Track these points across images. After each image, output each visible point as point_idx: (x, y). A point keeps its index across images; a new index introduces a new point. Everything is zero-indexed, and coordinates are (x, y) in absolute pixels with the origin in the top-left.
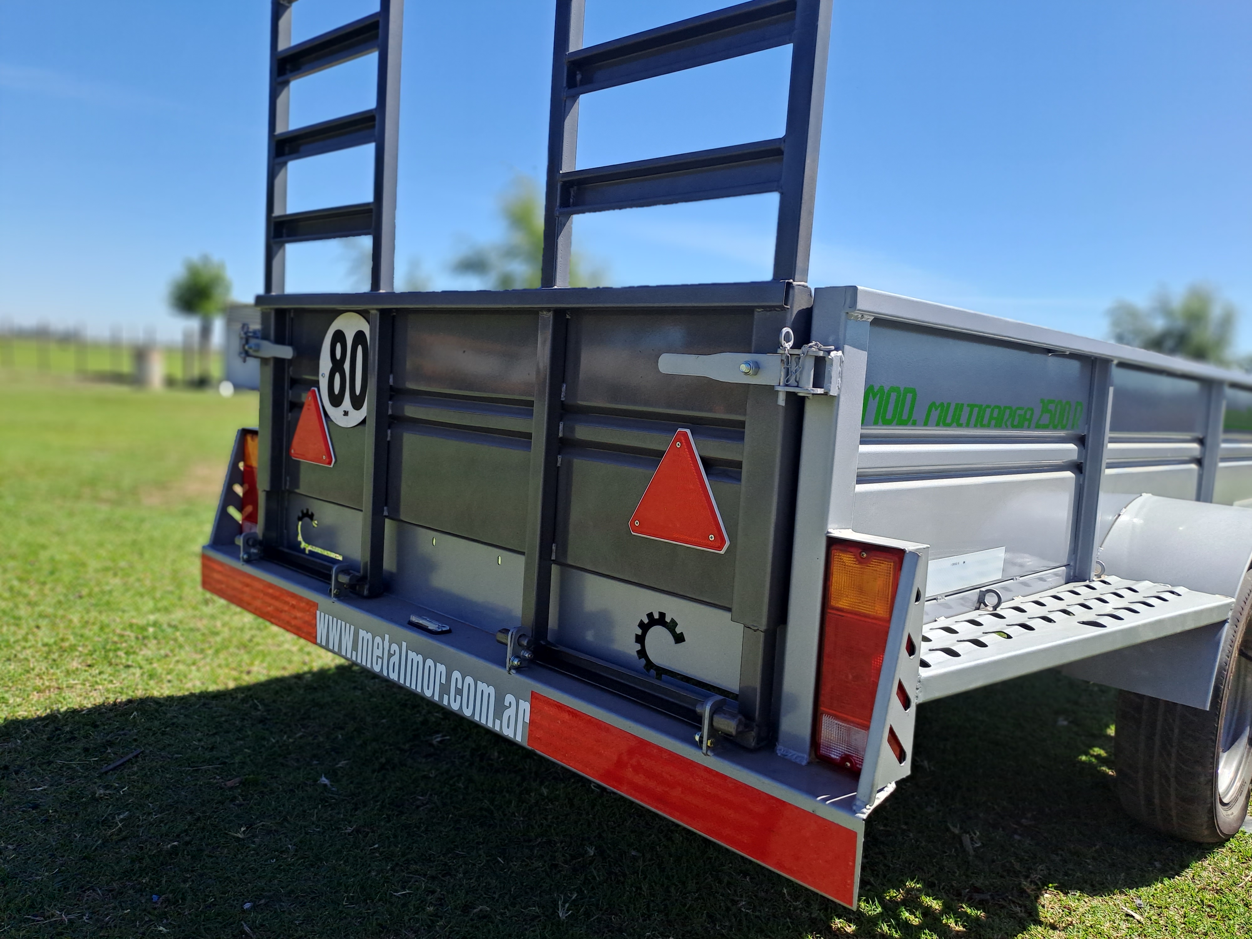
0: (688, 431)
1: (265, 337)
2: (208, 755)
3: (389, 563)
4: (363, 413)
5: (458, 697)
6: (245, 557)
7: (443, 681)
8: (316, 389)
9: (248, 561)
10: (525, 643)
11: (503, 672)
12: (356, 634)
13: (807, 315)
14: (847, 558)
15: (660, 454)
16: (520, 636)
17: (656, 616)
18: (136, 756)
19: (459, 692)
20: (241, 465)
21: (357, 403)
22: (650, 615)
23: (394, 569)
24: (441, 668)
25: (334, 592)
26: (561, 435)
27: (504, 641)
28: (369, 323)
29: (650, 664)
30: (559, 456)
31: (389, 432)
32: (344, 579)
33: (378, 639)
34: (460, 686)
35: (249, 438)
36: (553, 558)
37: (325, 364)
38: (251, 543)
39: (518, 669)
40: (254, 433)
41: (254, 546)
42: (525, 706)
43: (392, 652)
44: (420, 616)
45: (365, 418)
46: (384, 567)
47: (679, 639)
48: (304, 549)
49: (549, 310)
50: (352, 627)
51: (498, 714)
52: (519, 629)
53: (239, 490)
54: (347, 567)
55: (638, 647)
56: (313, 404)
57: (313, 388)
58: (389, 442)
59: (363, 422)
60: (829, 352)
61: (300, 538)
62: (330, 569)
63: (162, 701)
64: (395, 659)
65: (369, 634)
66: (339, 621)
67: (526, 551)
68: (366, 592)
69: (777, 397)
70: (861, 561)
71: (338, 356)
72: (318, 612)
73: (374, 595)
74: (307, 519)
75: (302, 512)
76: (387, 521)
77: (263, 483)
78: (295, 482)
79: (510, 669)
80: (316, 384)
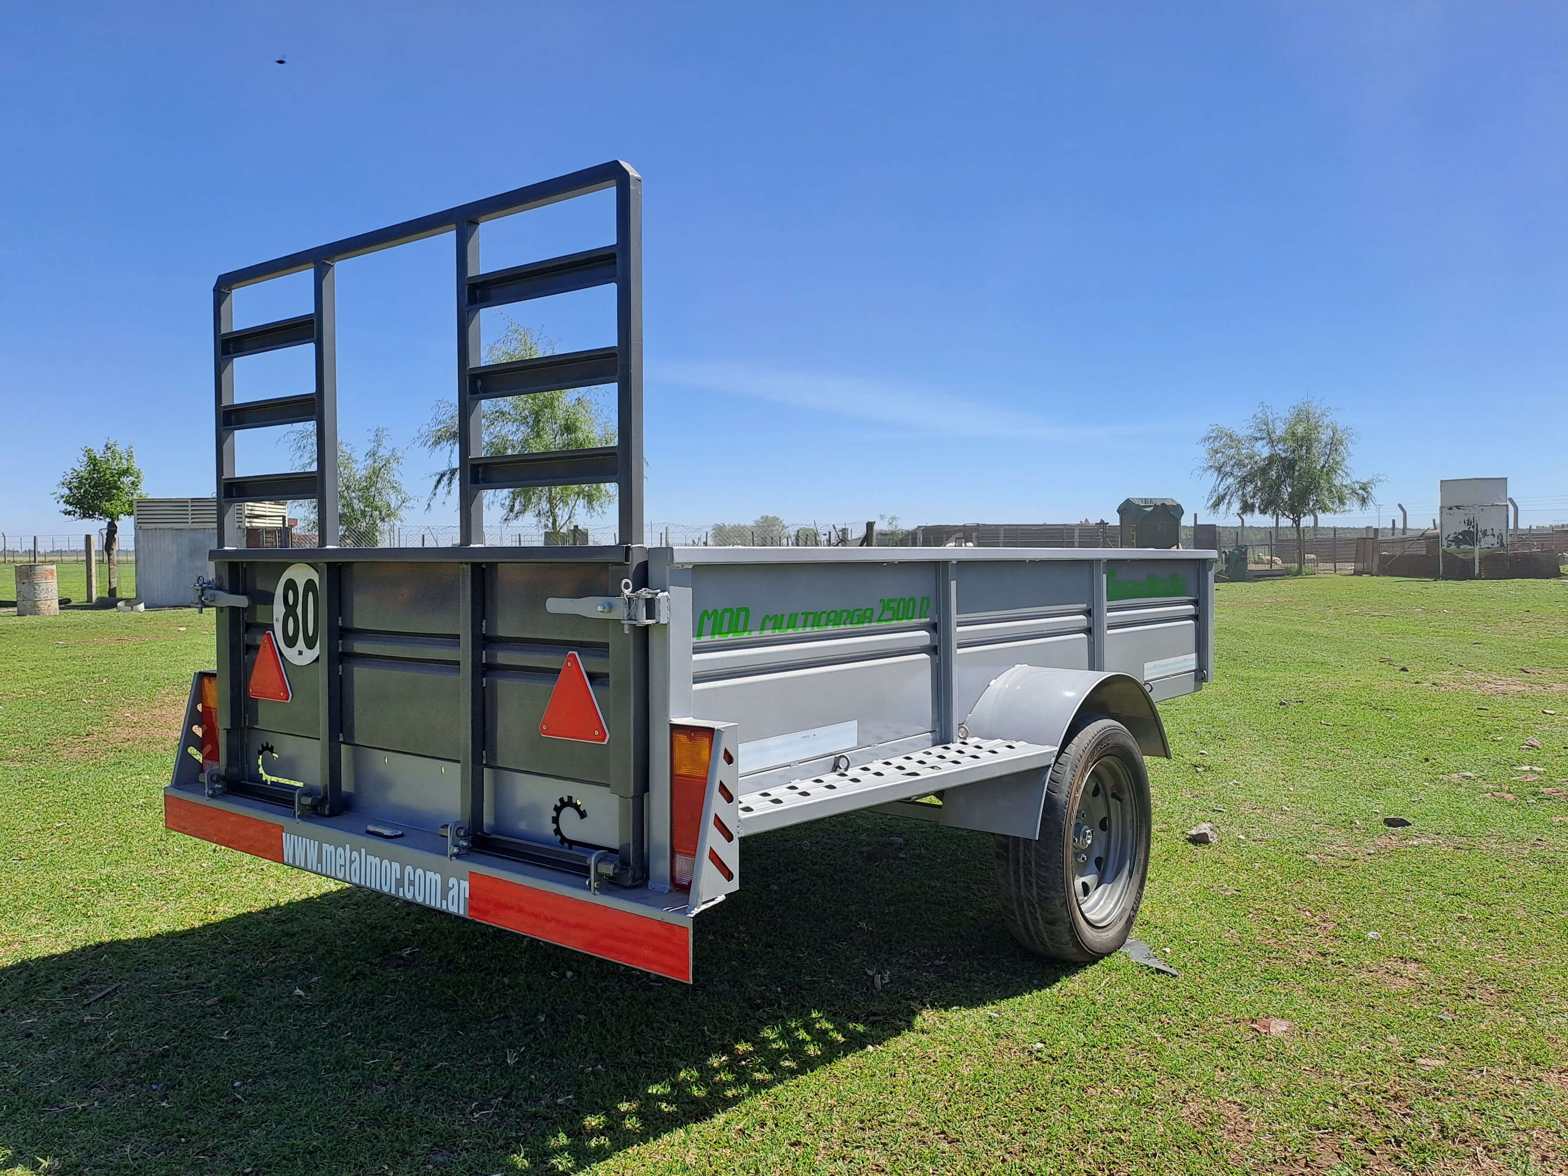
0: (576, 653)
1: (220, 588)
2: (184, 983)
3: (346, 786)
4: (316, 652)
5: (412, 888)
6: (210, 792)
7: (398, 877)
8: (271, 632)
9: (212, 796)
10: (462, 834)
11: (447, 859)
12: (320, 848)
13: (644, 567)
14: (682, 738)
15: (557, 671)
16: (458, 829)
17: (566, 800)
18: (115, 989)
19: (412, 883)
20: (200, 707)
21: (310, 644)
22: (562, 800)
23: (352, 791)
24: (396, 866)
25: (298, 813)
26: (484, 661)
27: (446, 835)
28: (317, 572)
29: (564, 840)
30: (484, 679)
31: (340, 667)
32: (307, 801)
33: (340, 850)
34: (412, 878)
35: (206, 681)
36: (484, 762)
37: (279, 609)
38: (215, 778)
39: (457, 856)
40: (211, 675)
41: (217, 782)
42: (465, 885)
43: (353, 859)
44: (377, 825)
45: (318, 656)
46: (343, 789)
47: (583, 815)
48: (266, 780)
49: (467, 563)
50: (316, 843)
51: (445, 897)
52: (457, 823)
53: (198, 731)
54: (308, 792)
55: (554, 826)
56: (268, 646)
57: (268, 632)
58: (341, 676)
59: (317, 659)
60: (657, 594)
61: (261, 770)
62: (294, 794)
63: (130, 944)
64: (356, 865)
65: (332, 846)
66: (304, 839)
67: (461, 759)
68: (327, 812)
69: (623, 629)
70: (691, 739)
71: (291, 601)
72: (284, 834)
73: (334, 813)
74: (267, 752)
75: (262, 745)
76: (342, 746)
77: (223, 722)
78: (254, 718)
79: (451, 856)
80: (271, 627)
